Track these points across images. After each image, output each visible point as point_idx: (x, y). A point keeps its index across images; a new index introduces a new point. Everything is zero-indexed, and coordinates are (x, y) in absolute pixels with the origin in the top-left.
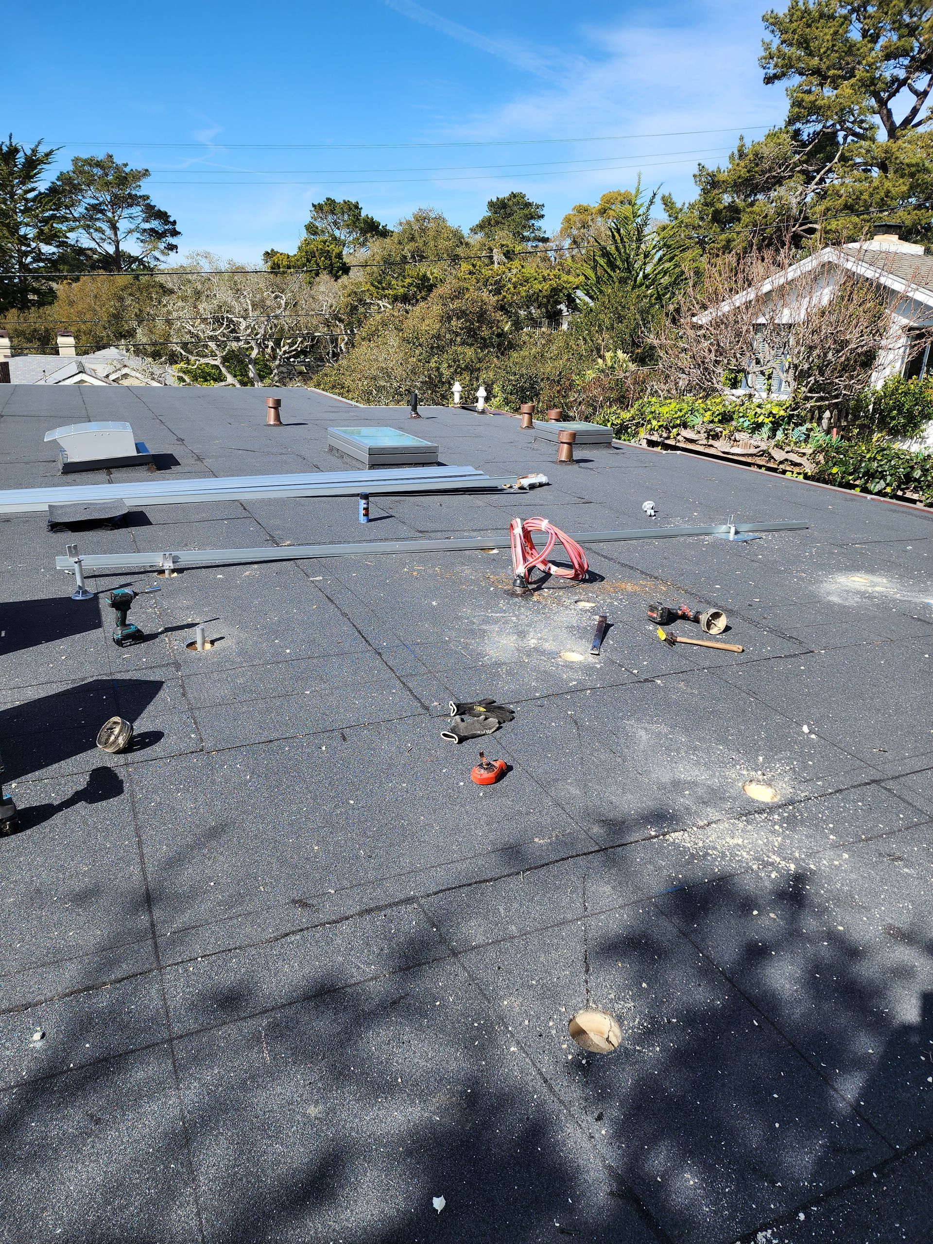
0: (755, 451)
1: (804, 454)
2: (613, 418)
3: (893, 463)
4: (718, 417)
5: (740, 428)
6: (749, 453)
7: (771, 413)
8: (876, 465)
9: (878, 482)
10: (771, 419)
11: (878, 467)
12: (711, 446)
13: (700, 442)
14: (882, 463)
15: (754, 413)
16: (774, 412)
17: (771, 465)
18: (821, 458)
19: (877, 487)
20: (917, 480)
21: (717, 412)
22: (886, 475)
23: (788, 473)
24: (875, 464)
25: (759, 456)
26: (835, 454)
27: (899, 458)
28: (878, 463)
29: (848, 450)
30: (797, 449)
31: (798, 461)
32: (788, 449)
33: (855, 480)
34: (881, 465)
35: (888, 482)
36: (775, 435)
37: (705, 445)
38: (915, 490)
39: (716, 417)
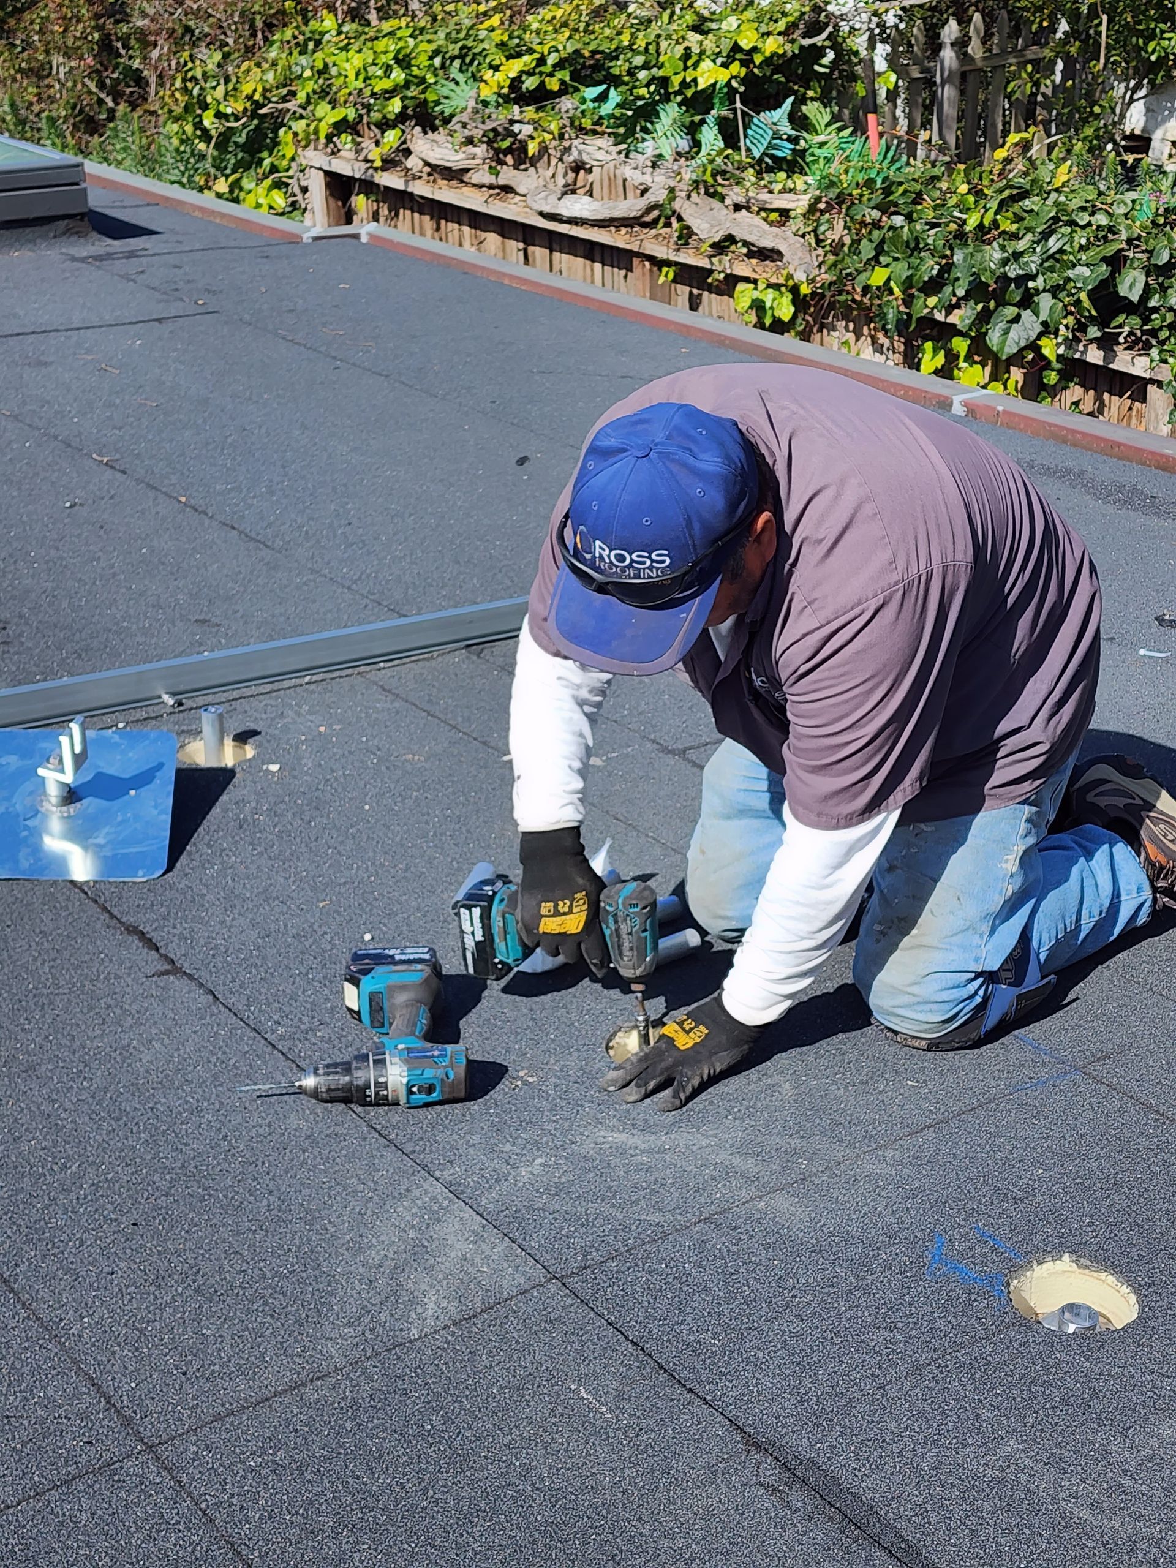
0: (631, 207)
1: (785, 213)
2: (220, 92)
3: (1054, 244)
4: (559, 75)
5: (587, 123)
6: (616, 214)
7: (736, 48)
8: (998, 255)
9: (1017, 319)
10: (736, 68)
11: (1005, 262)
12: (507, 189)
13: (475, 177)
14: (1021, 245)
15: (679, 50)
16: (746, 44)
17: (688, 257)
18: (837, 230)
19: (1013, 335)
20: (1141, 309)
21: (552, 60)
22: (1037, 292)
23: (741, 286)
24: (994, 254)
25: (645, 225)
26: (876, 214)
27: (1072, 223)
28: (1003, 248)
29: (919, 194)
30: (764, 196)
31: (767, 243)
32: (735, 195)
33: (950, 309)
34: (1017, 256)
35: (1044, 316)
36: (697, 144)
37: (491, 187)
38: (1140, 344)
39: (551, 75)
